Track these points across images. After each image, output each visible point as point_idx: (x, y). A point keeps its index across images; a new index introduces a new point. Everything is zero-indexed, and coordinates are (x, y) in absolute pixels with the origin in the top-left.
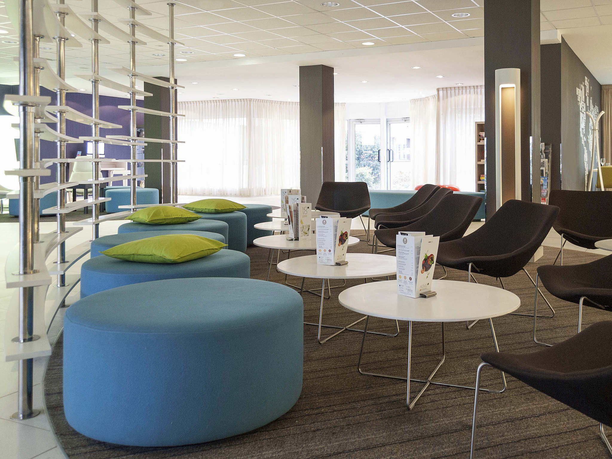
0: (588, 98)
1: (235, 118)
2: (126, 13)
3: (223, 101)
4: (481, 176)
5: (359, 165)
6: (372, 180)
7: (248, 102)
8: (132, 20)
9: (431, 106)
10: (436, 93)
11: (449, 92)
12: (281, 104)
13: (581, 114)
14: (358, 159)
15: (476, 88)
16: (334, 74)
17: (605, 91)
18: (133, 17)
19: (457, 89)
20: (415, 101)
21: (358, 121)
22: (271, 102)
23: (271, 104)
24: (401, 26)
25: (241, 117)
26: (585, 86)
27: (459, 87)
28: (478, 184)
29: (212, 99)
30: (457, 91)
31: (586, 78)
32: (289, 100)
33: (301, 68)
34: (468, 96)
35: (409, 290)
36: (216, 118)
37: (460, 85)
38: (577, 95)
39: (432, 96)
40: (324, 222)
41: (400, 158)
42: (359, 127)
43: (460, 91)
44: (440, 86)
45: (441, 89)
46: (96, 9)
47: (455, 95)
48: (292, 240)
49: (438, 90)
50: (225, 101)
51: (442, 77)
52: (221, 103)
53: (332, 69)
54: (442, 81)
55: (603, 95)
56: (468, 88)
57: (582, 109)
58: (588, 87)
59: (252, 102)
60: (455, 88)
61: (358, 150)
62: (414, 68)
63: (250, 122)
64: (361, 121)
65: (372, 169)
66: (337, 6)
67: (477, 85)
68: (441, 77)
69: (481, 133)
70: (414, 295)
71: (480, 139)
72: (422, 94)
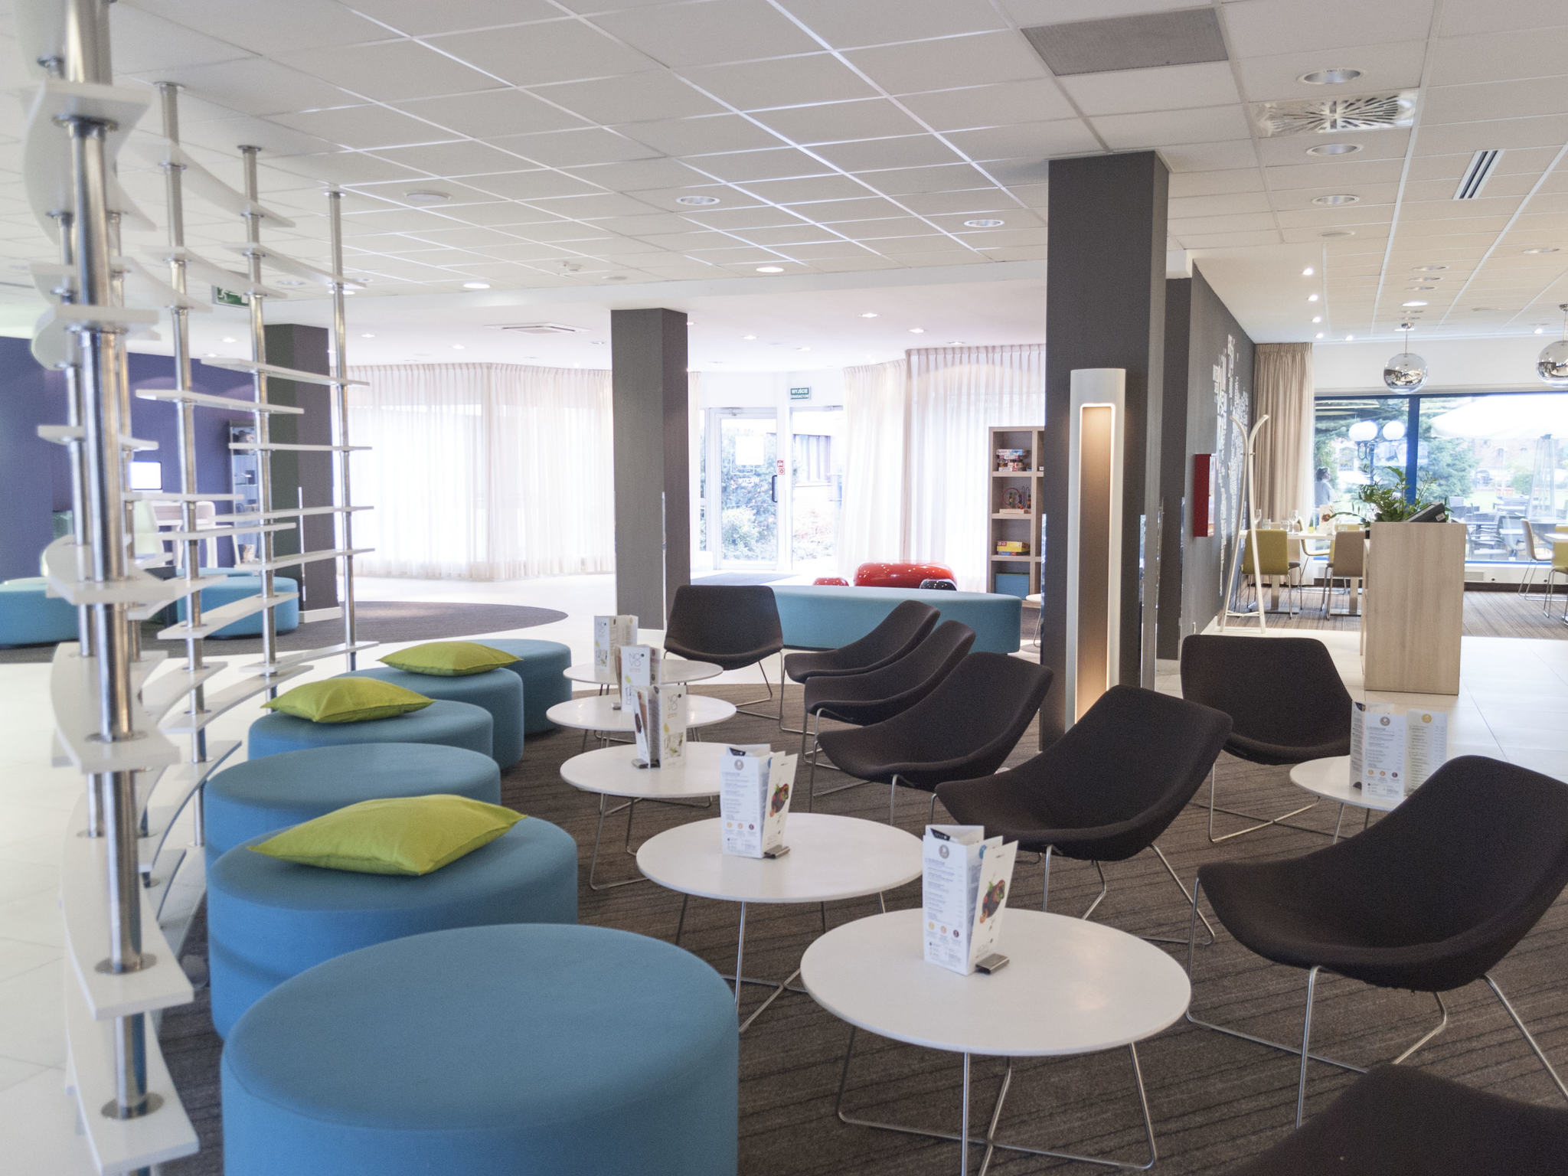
0: (1231, 380)
1: (456, 404)
2: (239, 232)
3: (426, 366)
4: (1000, 543)
5: (725, 504)
6: (755, 536)
7: (485, 370)
8: (254, 245)
9: (891, 385)
10: (903, 356)
11: (932, 358)
12: (556, 373)
13: (1219, 419)
14: (724, 489)
15: (990, 350)
16: (689, 324)
17: (1262, 357)
18: (255, 237)
19: (950, 352)
20: (853, 371)
21: (727, 411)
22: (536, 369)
23: (534, 374)
24: (848, 239)
25: (469, 404)
26: (1227, 356)
27: (953, 349)
28: (992, 561)
29: (404, 363)
30: (949, 357)
31: (1230, 338)
32: (577, 366)
33: (617, 315)
34: (974, 367)
35: (952, 956)
36: (412, 405)
37: (957, 344)
38: (1214, 382)
39: (893, 362)
40: (739, 764)
41: (809, 478)
42: (729, 424)
43: (957, 356)
44: (914, 345)
45: (916, 352)
46: (180, 240)
47: (946, 365)
48: (644, 766)
49: (909, 353)
50: (430, 367)
51: (922, 331)
52: (422, 371)
53: (685, 315)
54: (918, 337)
55: (1259, 365)
56: (974, 351)
57: (1220, 407)
58: (1232, 356)
59: (493, 371)
60: (945, 349)
61: (725, 470)
62: (864, 316)
63: (488, 411)
64: (734, 411)
65: (755, 511)
66: (713, 203)
67: (993, 344)
68: (918, 331)
69: (1000, 450)
70: (964, 968)
71: (999, 465)
72: (871, 358)
